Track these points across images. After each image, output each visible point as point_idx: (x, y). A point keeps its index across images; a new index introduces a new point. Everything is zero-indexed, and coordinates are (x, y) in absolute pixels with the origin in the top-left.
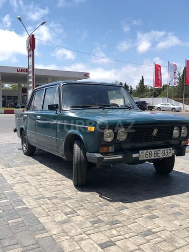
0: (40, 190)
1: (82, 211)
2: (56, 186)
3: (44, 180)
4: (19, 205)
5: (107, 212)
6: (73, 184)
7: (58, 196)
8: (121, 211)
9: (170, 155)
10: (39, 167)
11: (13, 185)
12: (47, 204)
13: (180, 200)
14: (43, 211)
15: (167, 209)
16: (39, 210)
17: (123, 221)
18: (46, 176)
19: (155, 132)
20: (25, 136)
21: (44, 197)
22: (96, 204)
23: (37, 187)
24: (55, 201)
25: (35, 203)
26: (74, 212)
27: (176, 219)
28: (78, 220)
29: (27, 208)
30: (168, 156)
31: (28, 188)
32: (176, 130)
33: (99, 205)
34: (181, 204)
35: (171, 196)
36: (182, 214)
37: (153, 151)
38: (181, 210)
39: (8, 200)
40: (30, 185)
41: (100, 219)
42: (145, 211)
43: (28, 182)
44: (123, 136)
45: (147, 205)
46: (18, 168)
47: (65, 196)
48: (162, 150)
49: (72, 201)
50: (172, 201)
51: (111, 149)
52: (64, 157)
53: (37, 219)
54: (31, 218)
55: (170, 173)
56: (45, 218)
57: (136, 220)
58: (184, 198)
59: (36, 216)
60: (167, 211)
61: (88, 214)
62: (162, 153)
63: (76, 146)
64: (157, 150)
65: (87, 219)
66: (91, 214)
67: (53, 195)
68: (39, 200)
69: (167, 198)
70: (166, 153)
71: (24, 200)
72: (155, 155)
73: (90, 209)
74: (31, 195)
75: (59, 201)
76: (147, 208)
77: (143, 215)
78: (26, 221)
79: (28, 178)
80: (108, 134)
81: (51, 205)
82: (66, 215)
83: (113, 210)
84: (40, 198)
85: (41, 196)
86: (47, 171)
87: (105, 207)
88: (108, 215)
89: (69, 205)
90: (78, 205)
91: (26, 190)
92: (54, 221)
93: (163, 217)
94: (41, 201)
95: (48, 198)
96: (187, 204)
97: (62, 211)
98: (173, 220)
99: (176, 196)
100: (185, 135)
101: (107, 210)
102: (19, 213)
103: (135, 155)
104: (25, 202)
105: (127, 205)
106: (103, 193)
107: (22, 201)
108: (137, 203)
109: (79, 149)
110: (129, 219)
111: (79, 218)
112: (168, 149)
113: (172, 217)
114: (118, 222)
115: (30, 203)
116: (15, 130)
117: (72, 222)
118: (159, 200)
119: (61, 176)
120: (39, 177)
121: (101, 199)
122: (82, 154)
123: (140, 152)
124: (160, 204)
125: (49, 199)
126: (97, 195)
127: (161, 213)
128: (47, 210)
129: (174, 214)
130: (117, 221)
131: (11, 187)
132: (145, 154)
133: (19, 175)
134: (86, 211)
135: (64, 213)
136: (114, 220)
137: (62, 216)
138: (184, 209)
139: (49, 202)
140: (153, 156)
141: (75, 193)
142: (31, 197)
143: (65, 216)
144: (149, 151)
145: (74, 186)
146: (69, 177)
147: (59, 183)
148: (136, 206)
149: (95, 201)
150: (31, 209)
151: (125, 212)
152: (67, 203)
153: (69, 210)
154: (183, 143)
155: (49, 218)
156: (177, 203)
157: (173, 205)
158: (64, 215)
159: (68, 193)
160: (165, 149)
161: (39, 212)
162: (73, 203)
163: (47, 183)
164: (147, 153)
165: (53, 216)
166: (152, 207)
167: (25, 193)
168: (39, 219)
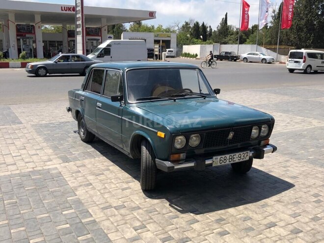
0: (106, 196)
1: (151, 224)
2: (123, 190)
3: (109, 181)
4: (86, 217)
5: (178, 226)
6: (140, 188)
7: (125, 204)
8: (192, 225)
9: (248, 158)
10: (101, 162)
11: (76, 189)
12: (115, 215)
13: (254, 211)
14: (111, 226)
15: (239, 223)
16: (107, 223)
17: (193, 238)
18: (110, 176)
19: (231, 135)
20: (82, 120)
21: (110, 207)
22: (166, 216)
23: (102, 191)
24: (123, 211)
25: (102, 215)
26: (143, 226)
27: (247, 235)
28: (148, 236)
29: (94, 221)
30: (244, 160)
31: (92, 192)
32: (255, 129)
33: (170, 216)
34: (255, 216)
35: (245, 206)
36: (253, 230)
37: (228, 156)
38: (253, 225)
39: (73, 211)
40: (94, 188)
41: (170, 236)
42: (216, 226)
43: (91, 184)
44: (195, 141)
45: (218, 217)
46: (79, 163)
47: (134, 205)
48: (237, 154)
49: (140, 211)
50: (246, 212)
51: (182, 156)
52: (131, 156)
53: (106, 235)
54: (101, 235)
55: (248, 172)
56: (114, 234)
57: (206, 237)
58: (258, 208)
59: (105, 231)
60: (239, 225)
61: (157, 230)
62: (238, 157)
63: (144, 149)
64: (232, 155)
65: (157, 235)
66: (161, 229)
67: (120, 203)
68: (105, 211)
69: (241, 207)
70: (242, 157)
71: (90, 211)
72: (230, 160)
73: (160, 223)
74: (97, 203)
75: (128, 212)
76: (219, 221)
77: (214, 231)
78: (96, 237)
79: (91, 178)
80: (180, 140)
81: (119, 218)
82: (136, 230)
83: (184, 224)
84: (106, 208)
85: (107, 204)
86: (111, 168)
87: (175, 220)
88: (179, 230)
89: (138, 217)
90: (148, 217)
91: (91, 197)
92: (124, 238)
93: (234, 233)
94: (108, 212)
95: (115, 207)
96: (260, 216)
97: (131, 225)
98: (244, 237)
99: (250, 205)
100: (265, 134)
101: (177, 223)
102: (88, 227)
103: (208, 162)
104: (92, 214)
105: (198, 217)
106: (173, 201)
107: (88, 211)
108: (208, 215)
109: (148, 152)
110: (199, 235)
111: (149, 235)
112: (245, 153)
113: (243, 234)
114: (188, 240)
115: (97, 215)
116: (69, 110)
117: (141, 239)
118: (231, 211)
119: (126, 175)
120: (102, 177)
121: (171, 209)
122: (151, 158)
123: (214, 158)
124: (233, 216)
125: (116, 209)
126: (167, 204)
127: (232, 228)
128: (116, 224)
129: (246, 229)
130: (187, 238)
131: (73, 191)
132: (219, 160)
133: (80, 175)
134: (155, 225)
135: (134, 228)
136: (185, 236)
137: (131, 232)
138: (256, 223)
139: (116, 212)
140: (228, 161)
141: (143, 200)
142: (97, 205)
143: (135, 232)
144: (223, 156)
145: (141, 191)
146: (136, 177)
147: (125, 186)
148: (208, 218)
149: (164, 211)
150: (99, 222)
151: (196, 226)
152: (135, 214)
153: (138, 224)
154: (263, 143)
155: (119, 234)
156: (251, 214)
157: (246, 218)
158: (133, 230)
159: (137, 200)
160: (241, 153)
161: (108, 227)
162: (142, 214)
163: (113, 186)
164: (221, 159)
165: (123, 231)
166: (224, 220)
167: (90, 200)
168: (109, 235)
